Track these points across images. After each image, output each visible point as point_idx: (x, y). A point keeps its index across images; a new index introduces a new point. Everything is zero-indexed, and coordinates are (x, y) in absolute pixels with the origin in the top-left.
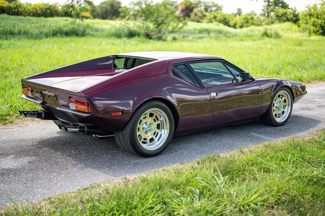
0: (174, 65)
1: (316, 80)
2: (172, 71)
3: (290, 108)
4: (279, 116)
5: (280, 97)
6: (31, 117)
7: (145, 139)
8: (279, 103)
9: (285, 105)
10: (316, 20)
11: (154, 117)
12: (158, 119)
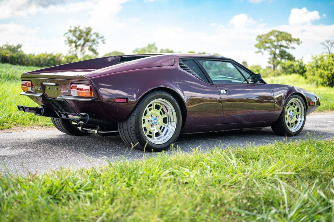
0: (182, 59)
1: (328, 109)
2: (180, 65)
3: (303, 117)
4: (292, 125)
5: (293, 106)
6: (30, 112)
7: (150, 133)
8: (291, 111)
9: (298, 115)
10: (323, 71)
11: (160, 110)
12: (164, 113)
